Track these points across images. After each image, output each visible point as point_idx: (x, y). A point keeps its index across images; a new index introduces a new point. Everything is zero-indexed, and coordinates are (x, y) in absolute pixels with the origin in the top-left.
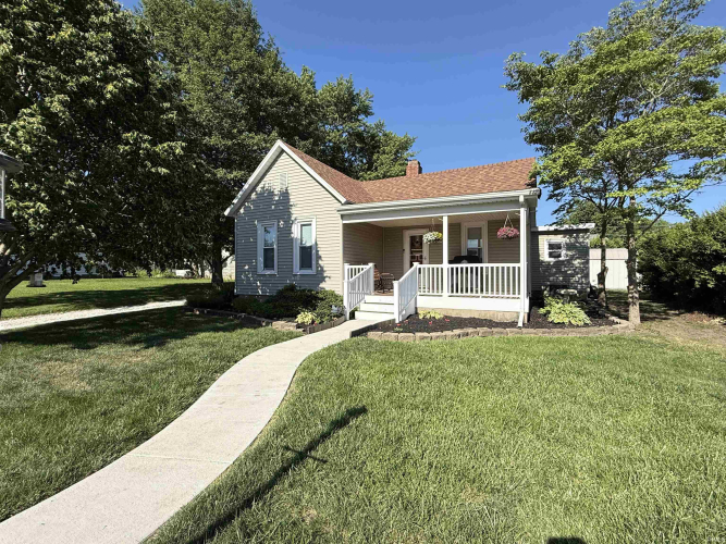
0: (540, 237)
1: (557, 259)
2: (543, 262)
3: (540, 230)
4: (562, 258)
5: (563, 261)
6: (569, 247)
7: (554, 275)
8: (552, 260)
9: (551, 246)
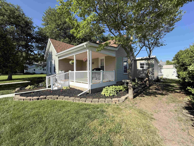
0: (137, 61)
1: (143, 69)
2: (138, 69)
3: (136, 59)
4: (145, 68)
5: (145, 69)
6: (147, 64)
7: (142, 74)
8: (142, 69)
9: (141, 64)
